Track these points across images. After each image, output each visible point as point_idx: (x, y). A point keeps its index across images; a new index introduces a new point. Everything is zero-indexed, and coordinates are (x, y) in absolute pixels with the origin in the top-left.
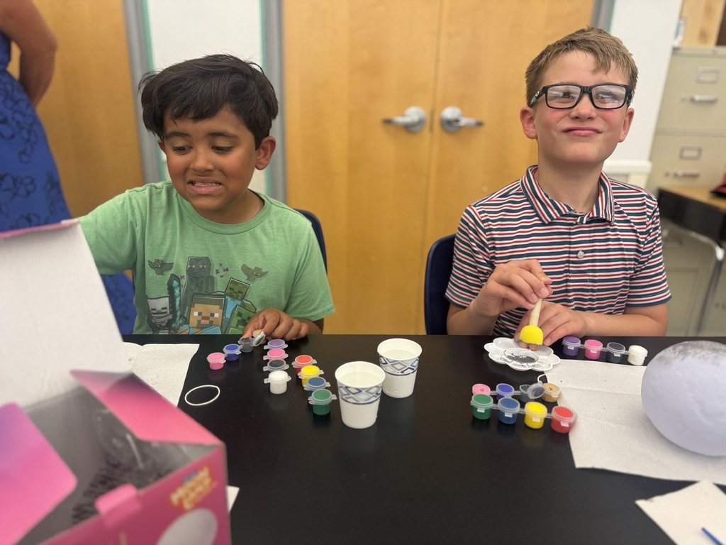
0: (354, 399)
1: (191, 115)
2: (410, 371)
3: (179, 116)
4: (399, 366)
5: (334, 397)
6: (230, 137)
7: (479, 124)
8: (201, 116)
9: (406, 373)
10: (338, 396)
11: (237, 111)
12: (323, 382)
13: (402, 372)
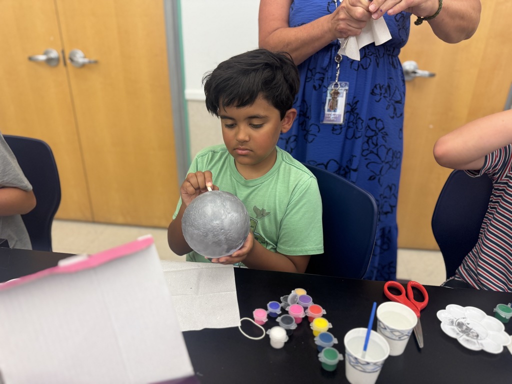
0: (362, 368)
1: (235, 104)
2: (406, 337)
3: (228, 104)
4: (397, 334)
5: (340, 357)
6: (261, 118)
7: (432, 75)
8: (243, 103)
9: (402, 338)
10: (344, 357)
11: (267, 98)
12: (331, 340)
13: (400, 338)
